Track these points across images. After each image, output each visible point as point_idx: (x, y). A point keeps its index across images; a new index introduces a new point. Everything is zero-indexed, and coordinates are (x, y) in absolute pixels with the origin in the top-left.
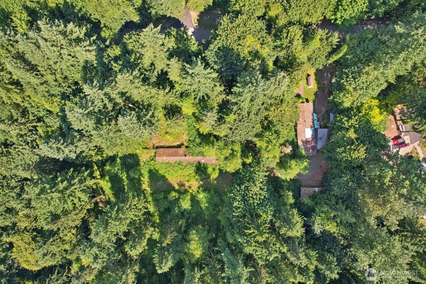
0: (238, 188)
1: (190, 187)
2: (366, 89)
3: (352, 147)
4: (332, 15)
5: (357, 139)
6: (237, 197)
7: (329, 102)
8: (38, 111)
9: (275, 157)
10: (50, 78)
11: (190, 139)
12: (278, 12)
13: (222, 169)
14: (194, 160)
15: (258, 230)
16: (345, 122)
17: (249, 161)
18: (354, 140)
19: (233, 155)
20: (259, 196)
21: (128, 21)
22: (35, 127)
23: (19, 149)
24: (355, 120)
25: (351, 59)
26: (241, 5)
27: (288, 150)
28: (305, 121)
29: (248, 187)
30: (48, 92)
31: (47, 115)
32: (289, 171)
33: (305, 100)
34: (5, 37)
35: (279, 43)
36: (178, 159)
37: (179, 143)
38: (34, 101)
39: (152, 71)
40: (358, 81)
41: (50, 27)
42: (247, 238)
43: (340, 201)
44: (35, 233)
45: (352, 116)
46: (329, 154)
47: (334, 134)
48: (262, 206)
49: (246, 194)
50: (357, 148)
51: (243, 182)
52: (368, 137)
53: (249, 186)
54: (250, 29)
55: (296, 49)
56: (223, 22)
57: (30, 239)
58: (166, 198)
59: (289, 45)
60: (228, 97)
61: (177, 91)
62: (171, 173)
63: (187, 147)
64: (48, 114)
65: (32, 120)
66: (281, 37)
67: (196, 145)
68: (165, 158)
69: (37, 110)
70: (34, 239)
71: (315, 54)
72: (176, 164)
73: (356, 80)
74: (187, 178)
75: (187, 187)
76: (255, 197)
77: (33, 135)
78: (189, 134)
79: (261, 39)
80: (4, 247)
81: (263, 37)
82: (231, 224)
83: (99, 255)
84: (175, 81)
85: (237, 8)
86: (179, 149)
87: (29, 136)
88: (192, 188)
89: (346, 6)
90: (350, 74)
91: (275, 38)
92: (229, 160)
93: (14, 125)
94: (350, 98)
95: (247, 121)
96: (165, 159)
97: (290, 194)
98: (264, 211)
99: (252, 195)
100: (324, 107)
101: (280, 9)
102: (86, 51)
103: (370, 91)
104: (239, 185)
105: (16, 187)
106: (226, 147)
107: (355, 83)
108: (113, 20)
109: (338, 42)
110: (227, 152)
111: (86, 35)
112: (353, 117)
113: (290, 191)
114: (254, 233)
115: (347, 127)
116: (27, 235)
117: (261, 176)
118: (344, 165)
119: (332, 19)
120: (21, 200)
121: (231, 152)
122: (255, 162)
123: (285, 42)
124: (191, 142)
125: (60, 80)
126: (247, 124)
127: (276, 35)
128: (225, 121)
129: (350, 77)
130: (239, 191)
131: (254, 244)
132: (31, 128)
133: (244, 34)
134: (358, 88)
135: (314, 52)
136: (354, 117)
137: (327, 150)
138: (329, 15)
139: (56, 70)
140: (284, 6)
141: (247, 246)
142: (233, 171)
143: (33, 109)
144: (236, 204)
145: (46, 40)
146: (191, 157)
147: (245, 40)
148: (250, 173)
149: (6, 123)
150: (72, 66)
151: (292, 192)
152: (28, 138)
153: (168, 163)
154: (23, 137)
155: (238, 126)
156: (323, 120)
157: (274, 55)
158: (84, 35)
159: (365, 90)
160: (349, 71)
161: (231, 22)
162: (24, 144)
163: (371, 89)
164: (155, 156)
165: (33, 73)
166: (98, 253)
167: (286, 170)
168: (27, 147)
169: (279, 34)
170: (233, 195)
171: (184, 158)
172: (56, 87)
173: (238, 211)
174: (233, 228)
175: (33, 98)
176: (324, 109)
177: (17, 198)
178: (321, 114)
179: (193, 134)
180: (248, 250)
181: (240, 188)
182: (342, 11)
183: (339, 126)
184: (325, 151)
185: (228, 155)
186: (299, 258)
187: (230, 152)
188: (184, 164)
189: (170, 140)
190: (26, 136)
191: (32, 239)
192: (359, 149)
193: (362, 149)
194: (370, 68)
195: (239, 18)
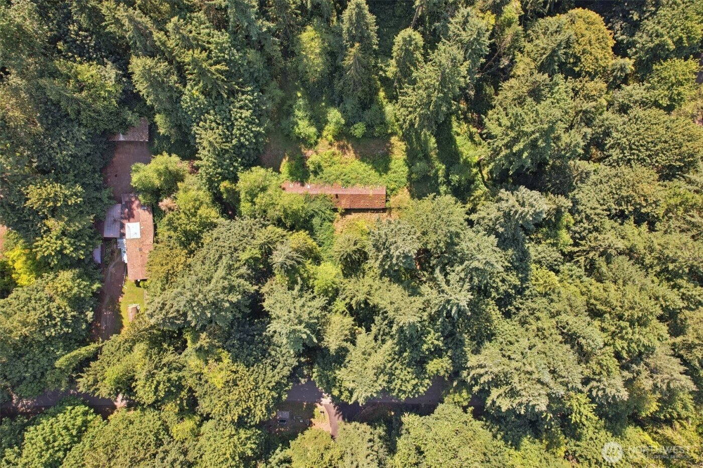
0: (242, 139)
1: (331, 144)
2: (30, 299)
3: (51, 204)
4: (92, 420)
5: (46, 217)
6: (245, 125)
7: (102, 281)
8: (571, 271)
9: (186, 191)
10: (547, 323)
11: (330, 224)
12: (180, 427)
13: (274, 173)
14: (322, 189)
15: (201, 67)
16: (67, 245)
17: (225, 184)
18: (49, 216)
19: (252, 195)
20: (207, 126)
21: (427, 416)
22: (576, 244)
23: (601, 208)
24: (50, 248)
25: (58, 349)
26: (236, 437)
27: (165, 203)
28: (141, 250)
29: (227, 142)
30: (552, 301)
31: (556, 263)
32: (162, 167)
33: (141, 284)
34: (604, 385)
35: (174, 376)
36: (350, 191)
37: (349, 217)
38: (576, 286)
39: (381, 333)
40: (44, 312)
41: (530, 401)
42: (224, 57)
43: (73, 116)
44: (577, 69)
45: (56, 254)
46: (99, 195)
47: (90, 228)
48: (201, 109)
49: (228, 130)
50: (44, 202)
51: (237, 149)
52: (27, 221)
53: (224, 142)
54: (219, 397)
55: (145, 364)
56: (264, 409)
57: (583, 60)
58: (369, 126)
59: (155, 371)
60: (256, 287)
61: (344, 299)
62: (362, 169)
63: (335, 210)
64: (556, 265)
65: (581, 256)
66: (169, 385)
67: (320, 213)
68: (371, 193)
69: (573, 272)
70: (578, 59)
71: (117, 358)
72: (353, 182)
73: (46, 313)
74: (336, 159)
75: (336, 144)
76: (214, 125)
77: (579, 231)
78: (332, 232)
79: (202, 382)
80: (634, 50)
81: (201, 384)
82: (256, 80)
83: (461, 29)
84: (345, 315)
85: (243, 434)
86: (348, 207)
87: (585, 229)
88: (327, 143)
89: (63, 434)
90: (59, 324)
91: (180, 383)
92: (258, 187)
93: (604, 246)
94: (59, 286)
95: (223, 249)
96: (370, 191)
97: (162, 131)
98: (196, 100)
99: (218, 128)
100: (111, 273)
101: (174, 430)
102: (485, 366)
103: (23, 296)
104: (242, 145)
105: (612, 147)
106: (263, 208)
107: (48, 309)
108: (450, 418)
109: (82, 377)
110: (261, 200)
111: (488, 393)
112: (53, 253)
113: (163, 135)
114: (211, 65)
115: (65, 238)
116: (589, 67)
117: (206, 159)
118: (70, 176)
119: (92, 414)
120: (603, 125)
121: (255, 200)
122: (215, 182)
123: (161, 376)
124: (328, 219)
125: (531, 319)
126: (225, 244)
127: (180, 388)
128: (260, 249)
129: (58, 319)
130: (241, 135)
131: (212, 47)
132: (583, 242)
133: (227, 389)
134: (45, 301)
135: (118, 360)
136: (51, 254)
137: (102, 201)
138: (96, 420)
139: (537, 335)
140: (169, 435)
141: (223, 43)
142: (253, 168)
143: (578, 274)
144: (247, 113)
145: (539, 381)
146: (328, 193)
147: (225, 380)
148: (223, 165)
149: (615, 249)
150: (511, 343)
151: (160, 133)
152: (586, 225)
153: (366, 184)
154: (594, 227)
155: (241, 241)
156: (113, 252)
157: (186, 356)
158: (490, 393)
159: (33, 297)
160: (62, 329)
161: (249, 408)
162: (592, 216)
163: (22, 298)
164: (387, 195)
165: (569, 330)
166: (463, 33)
167: (167, 168)
168: (589, 211)
169: (172, 389)
170: (253, 129)
171: (340, 192)
172: (538, 308)
173: (241, 103)
174: (252, 74)
175: (578, 290)
176: (111, 269)
177: (608, 128)
178: (116, 261)
179: (326, 231)
180: (222, 37)
181: (239, 141)
182: (71, 427)
183: (80, 241)
184: (106, 201)
185: (261, 195)
186: (131, 20)
187: (257, 200)
188: (340, 182)
189: (364, 221)
190: (589, 229)
191: (580, 60)
192: (39, 200)
193: (34, 200)
194: (19, 333)
195: (237, 415)
